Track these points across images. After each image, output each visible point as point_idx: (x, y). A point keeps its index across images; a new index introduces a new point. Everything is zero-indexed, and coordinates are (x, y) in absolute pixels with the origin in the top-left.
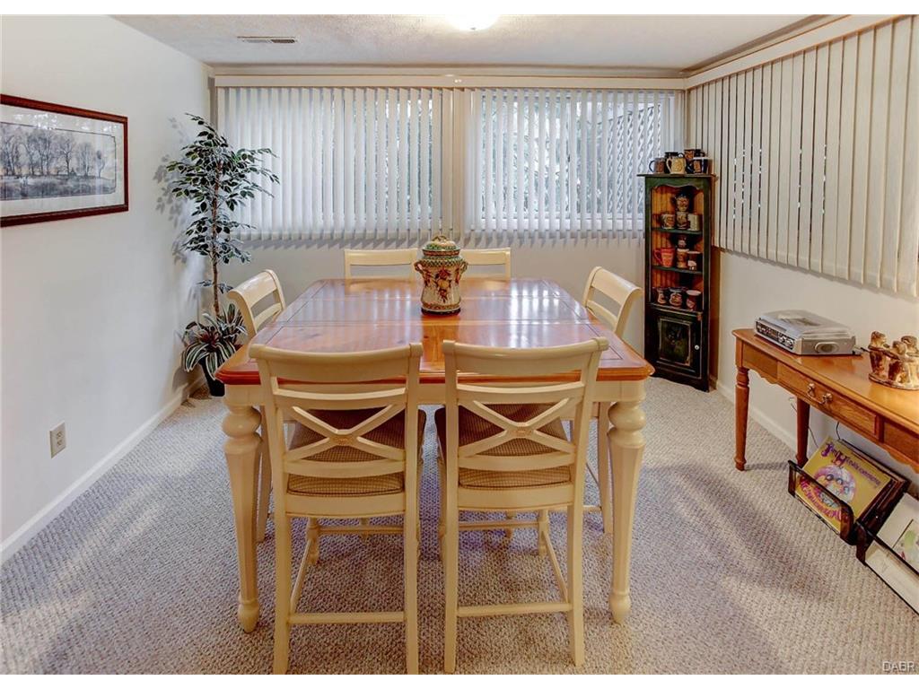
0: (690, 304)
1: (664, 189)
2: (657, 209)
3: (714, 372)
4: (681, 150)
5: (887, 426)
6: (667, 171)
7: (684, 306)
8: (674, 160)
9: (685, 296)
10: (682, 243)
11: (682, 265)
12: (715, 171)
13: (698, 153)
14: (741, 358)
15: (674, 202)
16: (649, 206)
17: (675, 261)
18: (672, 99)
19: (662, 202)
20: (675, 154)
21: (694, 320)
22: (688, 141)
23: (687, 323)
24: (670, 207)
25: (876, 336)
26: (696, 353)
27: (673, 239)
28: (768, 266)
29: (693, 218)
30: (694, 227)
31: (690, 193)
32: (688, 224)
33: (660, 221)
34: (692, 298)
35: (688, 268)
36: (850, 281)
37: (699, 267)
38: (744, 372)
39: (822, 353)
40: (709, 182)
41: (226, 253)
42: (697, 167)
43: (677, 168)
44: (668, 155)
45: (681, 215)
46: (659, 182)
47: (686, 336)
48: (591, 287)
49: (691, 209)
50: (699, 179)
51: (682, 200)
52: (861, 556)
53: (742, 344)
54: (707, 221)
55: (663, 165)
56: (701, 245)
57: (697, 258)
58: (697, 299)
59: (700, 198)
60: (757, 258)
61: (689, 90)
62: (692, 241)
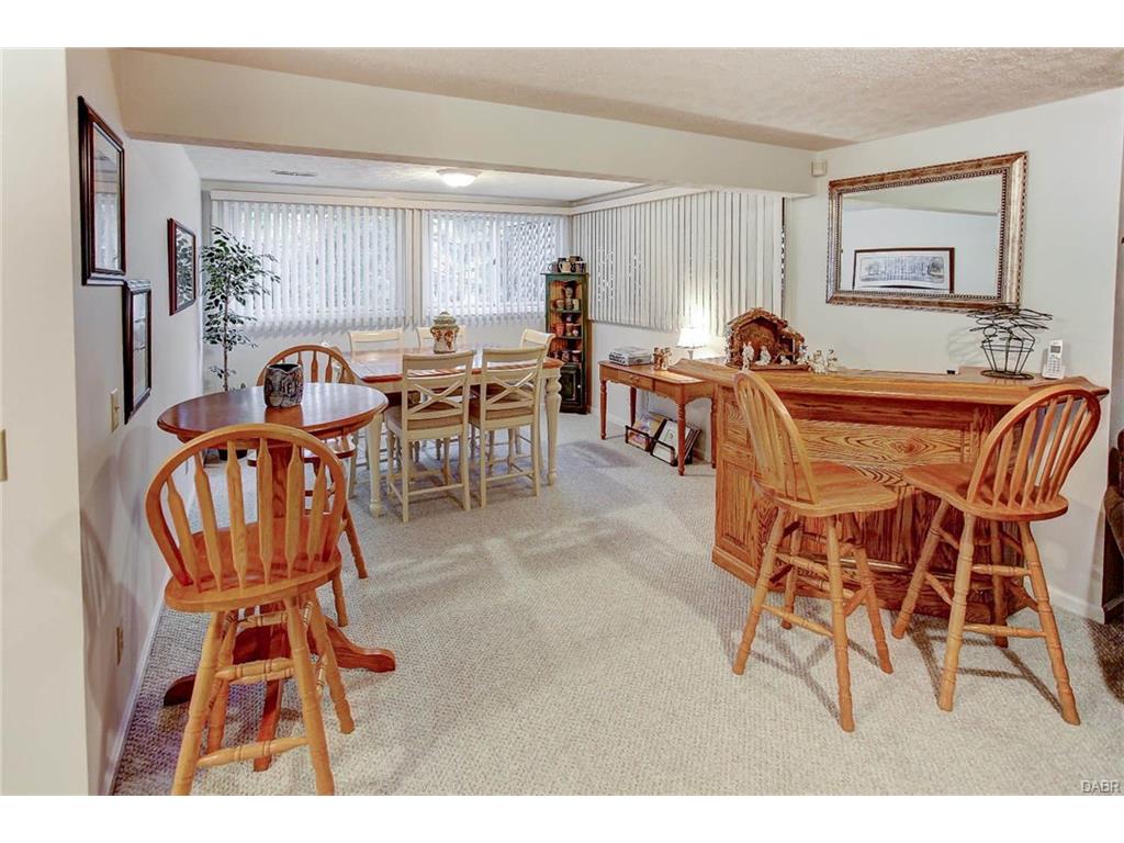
0: (574, 359)
1: (557, 282)
2: (553, 298)
3: (589, 403)
4: (568, 257)
5: (657, 383)
6: (559, 271)
7: (571, 361)
8: (564, 264)
9: (571, 355)
10: (569, 319)
11: (569, 334)
12: (588, 271)
13: (578, 258)
14: (602, 374)
15: (564, 292)
16: (548, 296)
17: (565, 332)
18: (562, 220)
19: (556, 292)
20: (564, 259)
21: (578, 369)
22: (571, 251)
23: (573, 372)
24: (561, 296)
25: (656, 349)
26: (578, 390)
27: (564, 317)
28: (616, 327)
29: (575, 302)
30: (576, 308)
31: (573, 285)
32: (573, 306)
33: (555, 306)
34: (576, 355)
35: (573, 335)
36: (649, 328)
37: (579, 335)
38: (604, 383)
39: (638, 363)
40: (585, 277)
41: (229, 343)
42: (578, 268)
43: (565, 269)
44: (560, 260)
45: (568, 300)
46: (554, 278)
47: (572, 381)
48: (525, 340)
49: (574, 296)
50: (579, 275)
51: (569, 291)
52: (652, 454)
53: (603, 366)
54: (584, 304)
55: (557, 267)
56: (581, 320)
57: (579, 328)
58: (578, 355)
59: (579, 288)
60: (612, 323)
61: (573, 216)
62: (575, 317)
